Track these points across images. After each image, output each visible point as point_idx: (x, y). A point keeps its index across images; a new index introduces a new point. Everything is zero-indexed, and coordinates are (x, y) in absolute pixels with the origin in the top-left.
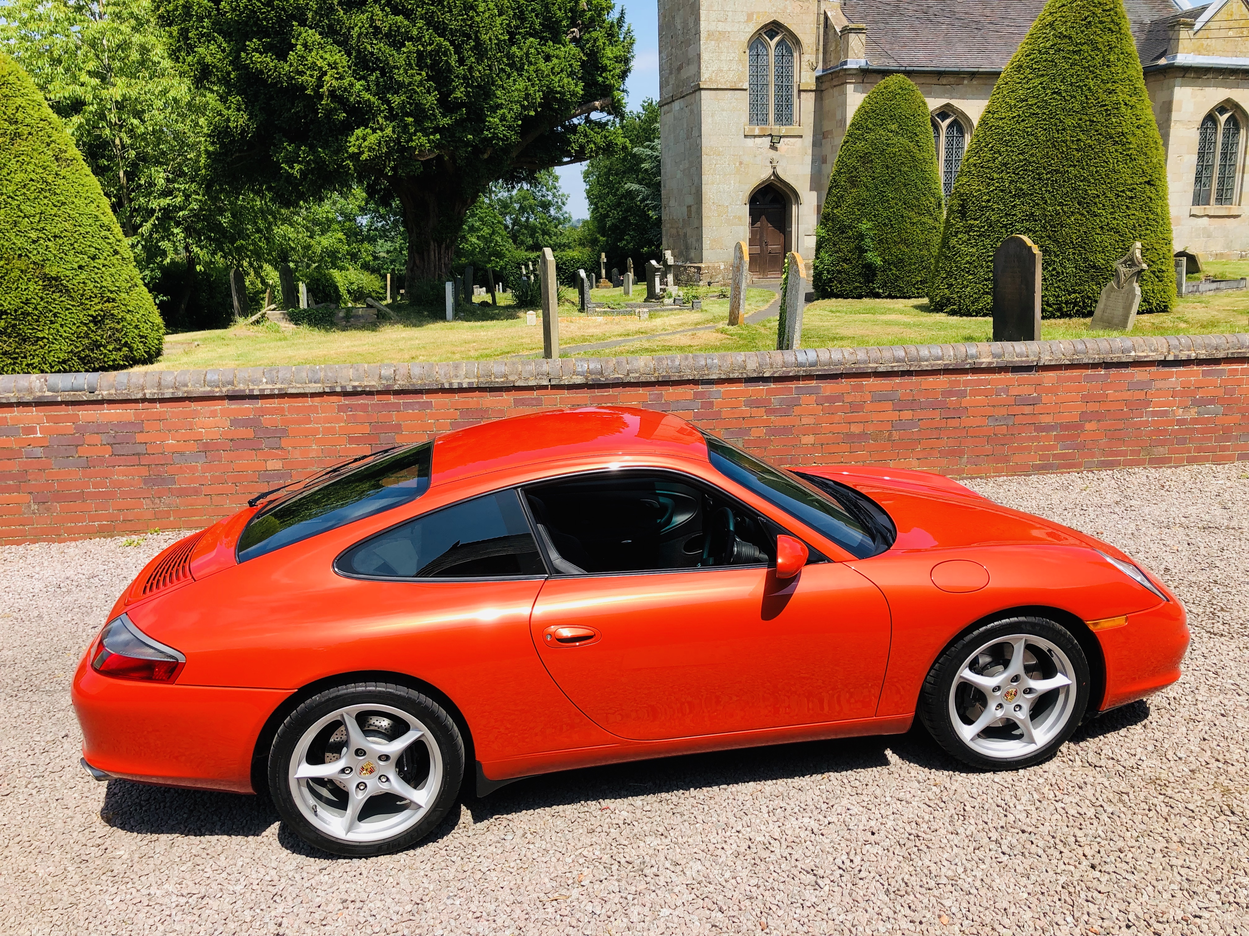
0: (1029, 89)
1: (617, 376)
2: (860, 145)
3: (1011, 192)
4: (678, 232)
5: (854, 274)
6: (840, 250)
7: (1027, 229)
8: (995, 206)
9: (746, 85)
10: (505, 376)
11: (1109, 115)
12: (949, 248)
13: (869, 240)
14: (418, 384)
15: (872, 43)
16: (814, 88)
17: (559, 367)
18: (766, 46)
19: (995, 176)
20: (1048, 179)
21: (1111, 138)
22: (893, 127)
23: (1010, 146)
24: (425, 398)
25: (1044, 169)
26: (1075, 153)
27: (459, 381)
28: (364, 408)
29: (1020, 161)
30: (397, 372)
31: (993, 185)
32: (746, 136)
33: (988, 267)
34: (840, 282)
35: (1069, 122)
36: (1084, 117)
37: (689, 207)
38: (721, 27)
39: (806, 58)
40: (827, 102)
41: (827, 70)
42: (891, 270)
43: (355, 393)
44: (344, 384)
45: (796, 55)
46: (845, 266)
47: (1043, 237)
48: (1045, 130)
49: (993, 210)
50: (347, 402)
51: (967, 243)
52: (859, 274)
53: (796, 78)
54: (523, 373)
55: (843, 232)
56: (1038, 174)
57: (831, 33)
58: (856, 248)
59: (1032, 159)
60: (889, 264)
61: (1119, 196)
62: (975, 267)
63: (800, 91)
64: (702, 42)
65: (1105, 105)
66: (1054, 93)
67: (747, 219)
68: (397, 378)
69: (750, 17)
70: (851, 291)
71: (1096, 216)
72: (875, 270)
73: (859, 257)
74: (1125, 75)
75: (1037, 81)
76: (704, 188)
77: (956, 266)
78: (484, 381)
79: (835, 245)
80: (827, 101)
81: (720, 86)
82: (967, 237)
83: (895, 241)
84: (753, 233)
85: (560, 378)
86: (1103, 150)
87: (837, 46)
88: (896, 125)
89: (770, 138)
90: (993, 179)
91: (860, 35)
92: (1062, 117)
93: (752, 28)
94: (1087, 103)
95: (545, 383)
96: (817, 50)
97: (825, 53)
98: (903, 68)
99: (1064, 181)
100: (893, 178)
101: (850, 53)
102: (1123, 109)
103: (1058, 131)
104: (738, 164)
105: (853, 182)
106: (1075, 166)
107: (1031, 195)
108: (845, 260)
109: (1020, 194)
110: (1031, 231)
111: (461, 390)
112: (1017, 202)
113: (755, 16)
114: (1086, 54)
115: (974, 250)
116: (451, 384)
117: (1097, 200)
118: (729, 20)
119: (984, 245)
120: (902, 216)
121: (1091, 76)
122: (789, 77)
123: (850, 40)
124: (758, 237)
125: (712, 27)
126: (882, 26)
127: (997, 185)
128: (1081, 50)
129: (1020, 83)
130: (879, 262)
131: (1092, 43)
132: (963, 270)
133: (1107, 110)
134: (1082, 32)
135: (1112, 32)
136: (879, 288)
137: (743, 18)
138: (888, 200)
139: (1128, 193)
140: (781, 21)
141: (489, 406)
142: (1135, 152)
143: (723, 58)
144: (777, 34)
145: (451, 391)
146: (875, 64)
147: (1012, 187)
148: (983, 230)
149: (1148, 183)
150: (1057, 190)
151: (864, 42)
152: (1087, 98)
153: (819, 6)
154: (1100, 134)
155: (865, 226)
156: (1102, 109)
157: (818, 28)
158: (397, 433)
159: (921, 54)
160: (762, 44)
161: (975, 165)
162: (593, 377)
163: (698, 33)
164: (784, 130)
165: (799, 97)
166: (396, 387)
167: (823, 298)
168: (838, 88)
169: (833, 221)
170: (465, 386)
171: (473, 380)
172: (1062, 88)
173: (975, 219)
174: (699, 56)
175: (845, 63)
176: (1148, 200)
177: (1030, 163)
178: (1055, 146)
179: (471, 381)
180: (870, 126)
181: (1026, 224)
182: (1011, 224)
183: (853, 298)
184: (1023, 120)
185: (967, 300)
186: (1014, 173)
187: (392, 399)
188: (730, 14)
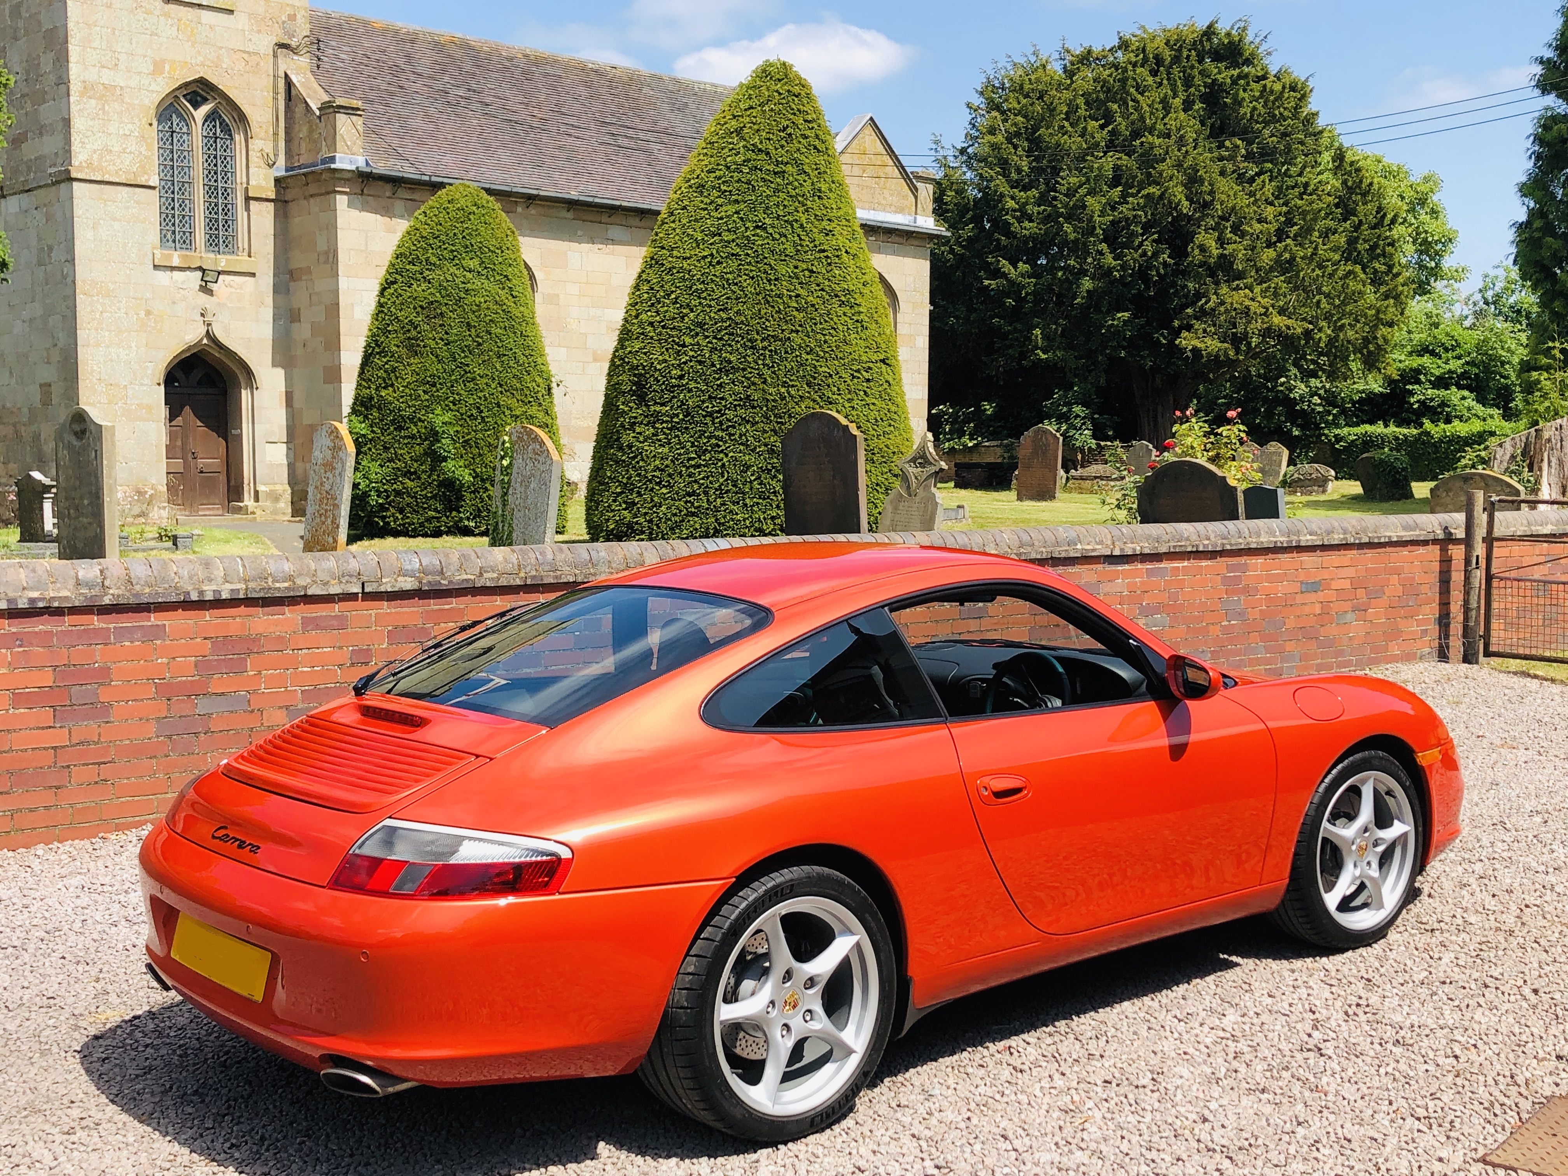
0: (722, 218)
1: (465, 577)
2: (419, 288)
3: (713, 365)
4: (16, 432)
5: (426, 497)
6: (397, 457)
7: (744, 419)
8: (692, 385)
9: (154, 181)
10: (291, 578)
11: (830, 264)
12: (621, 448)
13: (448, 441)
14: (146, 594)
15: (372, 133)
16: (273, 196)
17: (375, 563)
18: (186, 119)
19: (688, 340)
20: (764, 348)
21: (836, 296)
22: (473, 264)
23: (705, 298)
24: (154, 619)
25: (758, 334)
26: (795, 313)
27: (215, 588)
28: (45, 638)
29: (723, 321)
30: (107, 573)
31: (685, 353)
32: (156, 267)
33: (690, 476)
34: (401, 511)
35: (782, 269)
36: (800, 264)
37: (46, 387)
38: (107, 77)
39: (256, 145)
40: (299, 221)
41: (292, 169)
42: (486, 490)
43: (32, 612)
44: (11, 595)
45: (239, 138)
46: (409, 484)
47: (765, 432)
48: (753, 278)
49: (690, 391)
50: (14, 630)
51: (653, 439)
52: (434, 497)
53: (241, 176)
54: (319, 573)
55: (400, 428)
56: (750, 340)
57: (299, 110)
58: (426, 454)
59: (738, 319)
60: (483, 480)
61: (854, 377)
62: (670, 475)
63: (248, 199)
64: (72, 99)
65: (824, 251)
66: (757, 227)
67: (162, 411)
68: (107, 583)
69: (158, 67)
70: (422, 525)
71: (831, 403)
72: (460, 491)
73: (433, 469)
74: (841, 213)
75: (731, 209)
76: (83, 353)
77: (639, 475)
78: (256, 589)
79: (386, 449)
80: (297, 220)
81: (107, 178)
82: (652, 430)
83: (490, 445)
84: (172, 436)
85: (379, 581)
86: (829, 314)
87: (311, 131)
88: (476, 262)
89: (200, 274)
90: (684, 346)
91: (354, 118)
92: (773, 262)
93: (162, 87)
94: (802, 246)
95: (356, 589)
96: (276, 134)
97: (288, 141)
98: (427, 178)
99: (786, 352)
100: (479, 344)
101: (339, 145)
102: (845, 257)
103: (769, 281)
104: (142, 314)
105: (413, 347)
106: (797, 332)
107: (744, 370)
108: (408, 474)
109: (727, 368)
110: (748, 422)
111: (218, 603)
112: (725, 379)
113: (167, 67)
114: (791, 178)
115: (666, 450)
116: (201, 593)
117: (830, 380)
118: (122, 67)
119: (680, 443)
120: (498, 405)
121: (801, 209)
122: (228, 174)
123: (339, 124)
124: (179, 443)
125: (92, 75)
126: (381, 109)
127: (691, 353)
128: (784, 172)
129: (706, 209)
130: (466, 477)
131: (797, 163)
132: (650, 481)
133: (827, 257)
134: (782, 147)
135: (819, 151)
136: (468, 519)
137: (149, 67)
138: (473, 379)
139: (864, 373)
140: (214, 80)
141: (261, 630)
142: (866, 319)
143: (112, 129)
144: (205, 100)
145: (201, 605)
146: (381, 167)
147: (715, 357)
148: (675, 420)
149: (883, 361)
150: (779, 365)
151: (361, 130)
152: (801, 239)
153: (275, 64)
154: (823, 290)
155: (440, 418)
156: (822, 255)
157: (275, 99)
158: (100, 684)
159: (448, 159)
160: (180, 116)
161: (651, 324)
162: (430, 578)
163: (63, 81)
164: (223, 261)
165: (248, 209)
166: (107, 600)
167: (372, 537)
168: (318, 199)
169: (379, 409)
170: (225, 595)
171: (238, 586)
172: (767, 221)
173: (662, 405)
174: (67, 122)
175: (332, 159)
176: (886, 386)
177: (737, 323)
178: (768, 302)
179: (234, 587)
180: (433, 259)
181: (741, 412)
182: (719, 412)
183: (425, 535)
184: (719, 263)
185: (663, 526)
186: (715, 338)
187: (96, 621)
188: (123, 57)
